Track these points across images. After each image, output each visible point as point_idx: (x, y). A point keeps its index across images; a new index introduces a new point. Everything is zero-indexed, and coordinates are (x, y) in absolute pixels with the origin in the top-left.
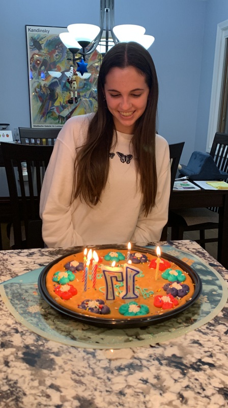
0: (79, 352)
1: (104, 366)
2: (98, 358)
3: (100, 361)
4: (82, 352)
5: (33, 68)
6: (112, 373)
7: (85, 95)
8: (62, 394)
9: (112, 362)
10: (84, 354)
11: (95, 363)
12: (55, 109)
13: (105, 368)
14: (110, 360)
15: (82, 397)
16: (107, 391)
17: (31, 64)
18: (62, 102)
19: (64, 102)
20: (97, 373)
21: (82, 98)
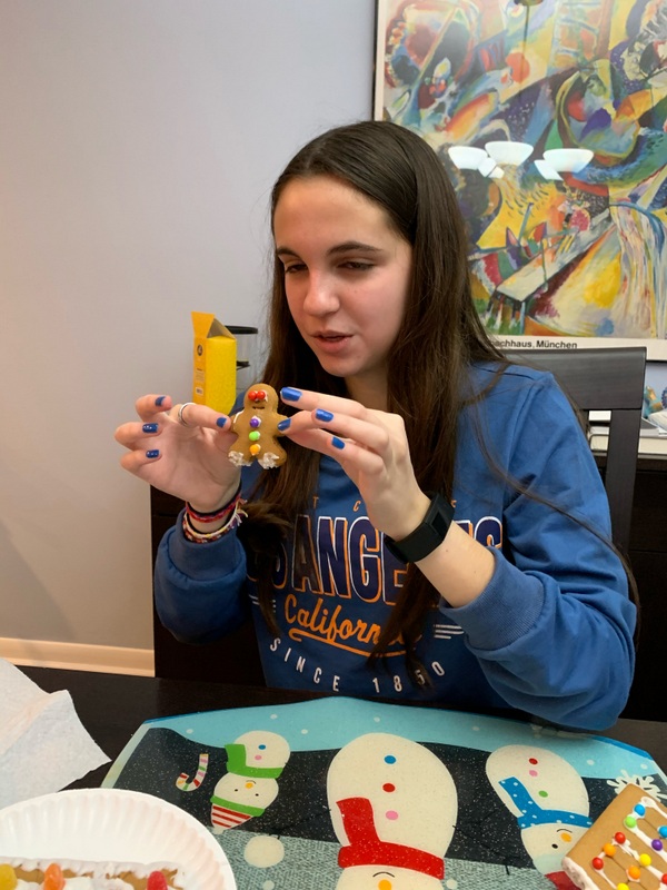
5: (396, 69)
7: (634, 198)
12: (482, 264)
17: (388, 49)
18: (516, 233)
19: (524, 233)
21: (614, 210)
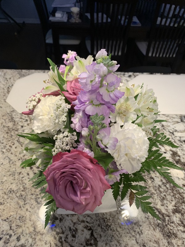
0: (167, 132)
1: (178, 139)
2: (175, 135)
3: (176, 137)
4: (168, 131)
6: (182, 143)
8: (165, 148)
9: (181, 138)
10: (169, 133)
11: (174, 137)
13: (179, 140)
14: (180, 137)
15: (173, 151)
16: (182, 150)
20: (176, 142)
